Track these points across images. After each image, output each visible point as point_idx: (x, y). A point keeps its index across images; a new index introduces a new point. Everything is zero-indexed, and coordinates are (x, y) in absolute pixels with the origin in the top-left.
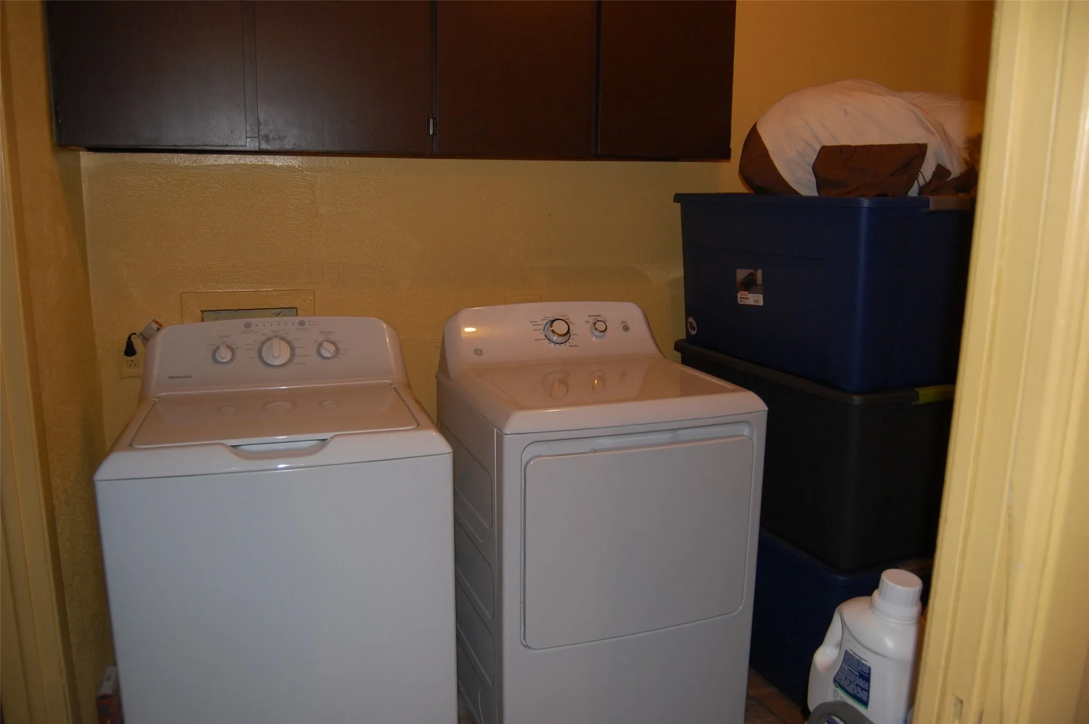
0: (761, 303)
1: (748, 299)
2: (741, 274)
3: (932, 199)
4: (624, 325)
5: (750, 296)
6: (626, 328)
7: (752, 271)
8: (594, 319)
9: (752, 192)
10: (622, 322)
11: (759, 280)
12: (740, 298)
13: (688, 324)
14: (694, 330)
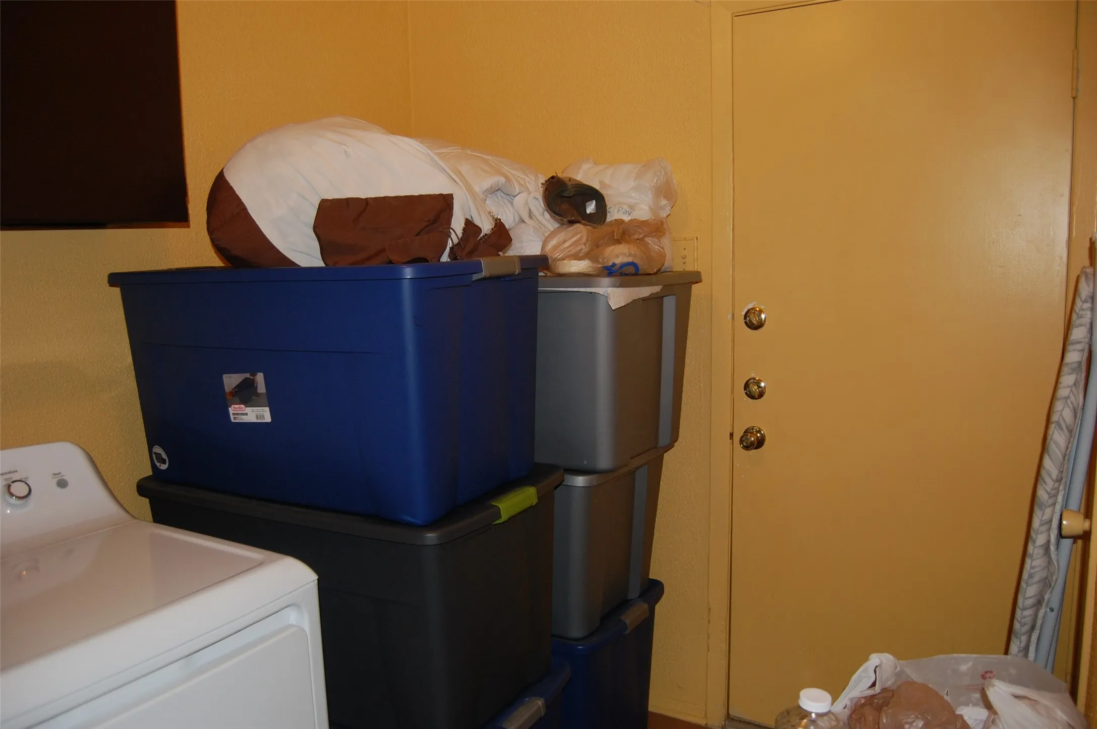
0: (268, 418)
1: (246, 414)
2: (231, 381)
3: (484, 262)
4: (57, 479)
5: (248, 410)
6: (62, 484)
7: (248, 375)
8: (6, 480)
9: (230, 265)
10: (54, 474)
11: (261, 388)
12: (233, 414)
13: (154, 455)
14: (165, 463)
